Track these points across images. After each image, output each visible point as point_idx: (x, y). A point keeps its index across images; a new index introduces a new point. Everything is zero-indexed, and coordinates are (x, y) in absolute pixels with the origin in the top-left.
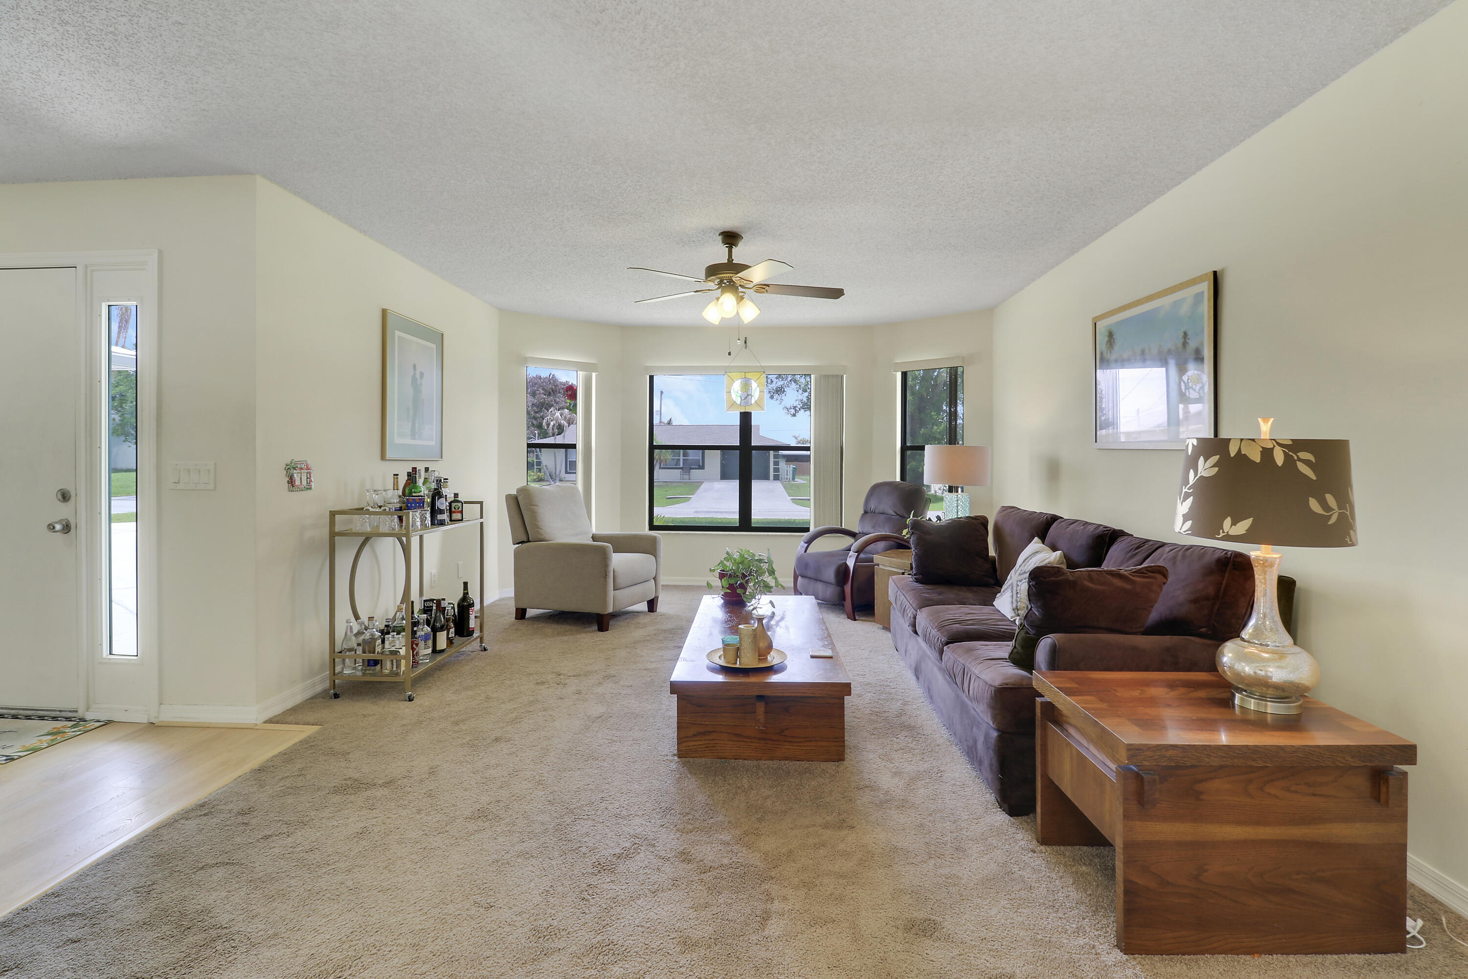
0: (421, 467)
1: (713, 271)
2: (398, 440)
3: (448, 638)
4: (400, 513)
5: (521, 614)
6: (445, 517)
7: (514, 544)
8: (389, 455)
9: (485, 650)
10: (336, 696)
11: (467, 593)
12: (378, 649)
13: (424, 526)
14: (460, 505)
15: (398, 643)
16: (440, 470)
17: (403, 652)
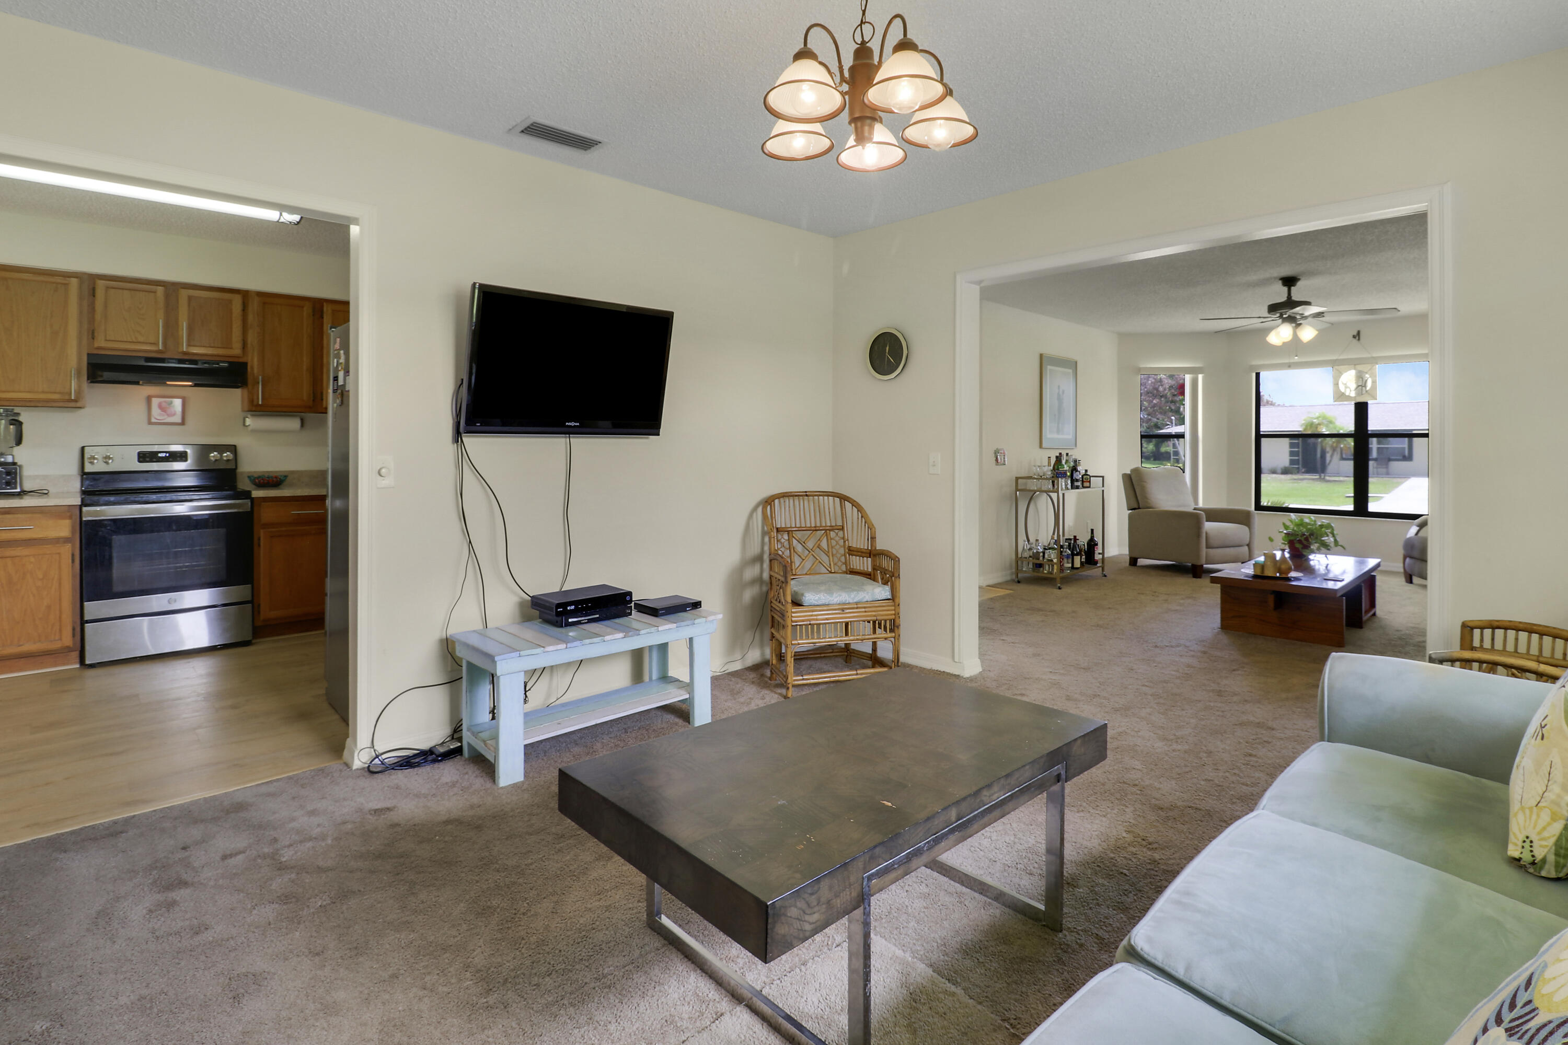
0: (1064, 453)
1: (1273, 308)
2: (1049, 436)
3: (1081, 562)
4: (1053, 479)
5: (1133, 562)
6: (1079, 484)
7: (1128, 510)
8: (1044, 445)
9: (1105, 576)
10: (1019, 582)
11: (1093, 537)
12: (1041, 558)
13: (1067, 489)
14: (1088, 477)
15: (1053, 555)
16: (1075, 454)
17: (1055, 561)
